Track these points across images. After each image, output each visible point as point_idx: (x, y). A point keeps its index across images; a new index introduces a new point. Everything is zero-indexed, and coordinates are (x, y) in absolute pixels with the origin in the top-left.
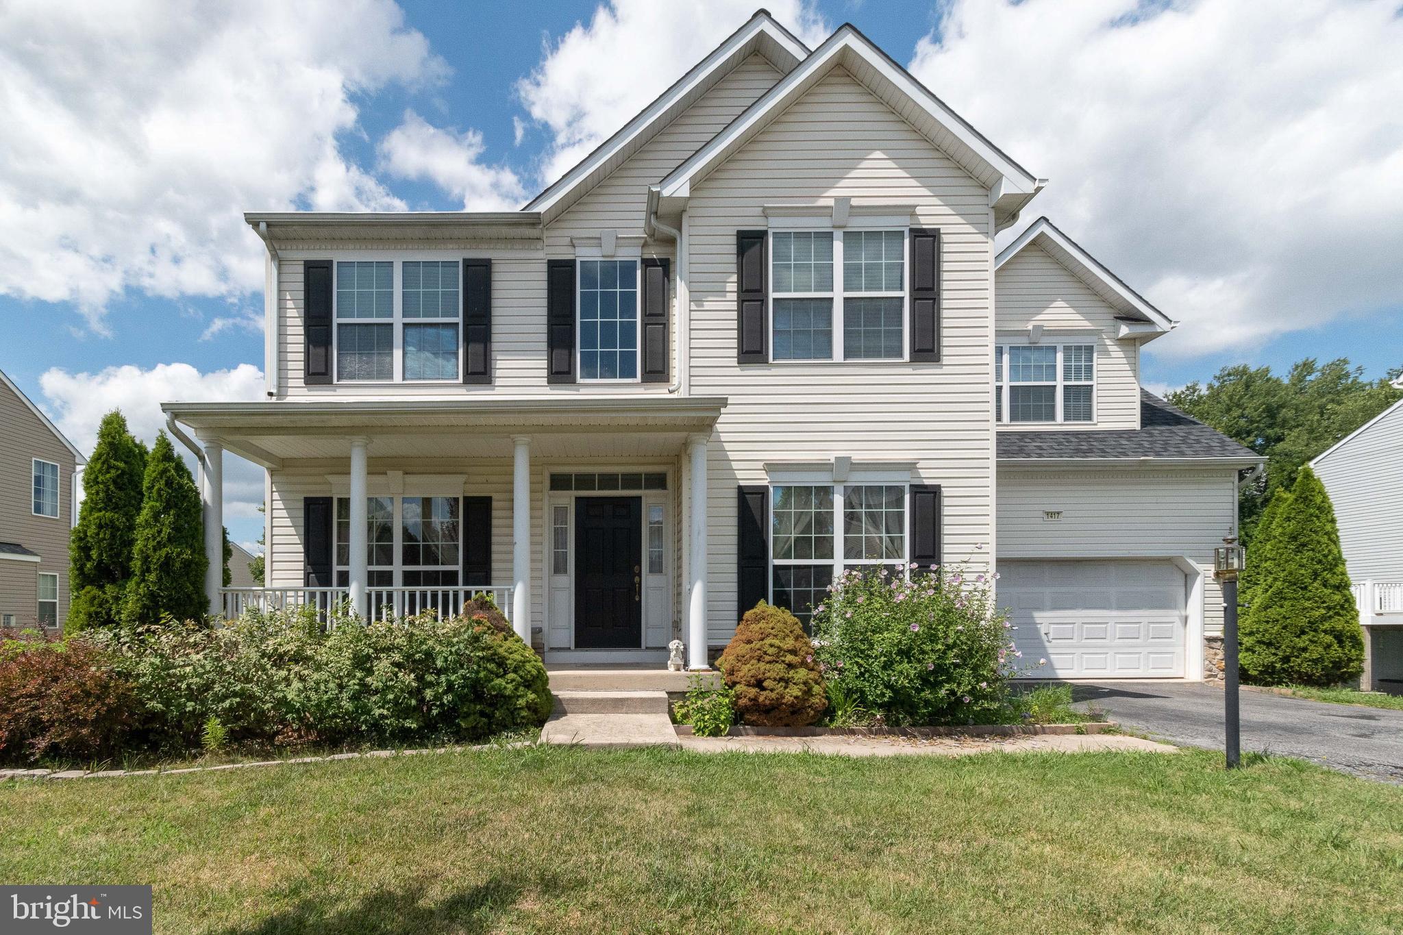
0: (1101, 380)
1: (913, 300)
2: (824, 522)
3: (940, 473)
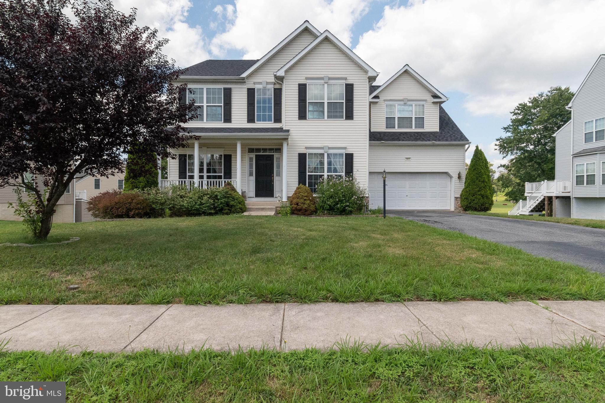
0: (427, 115)
1: (346, 103)
2: (322, 163)
3: (353, 150)
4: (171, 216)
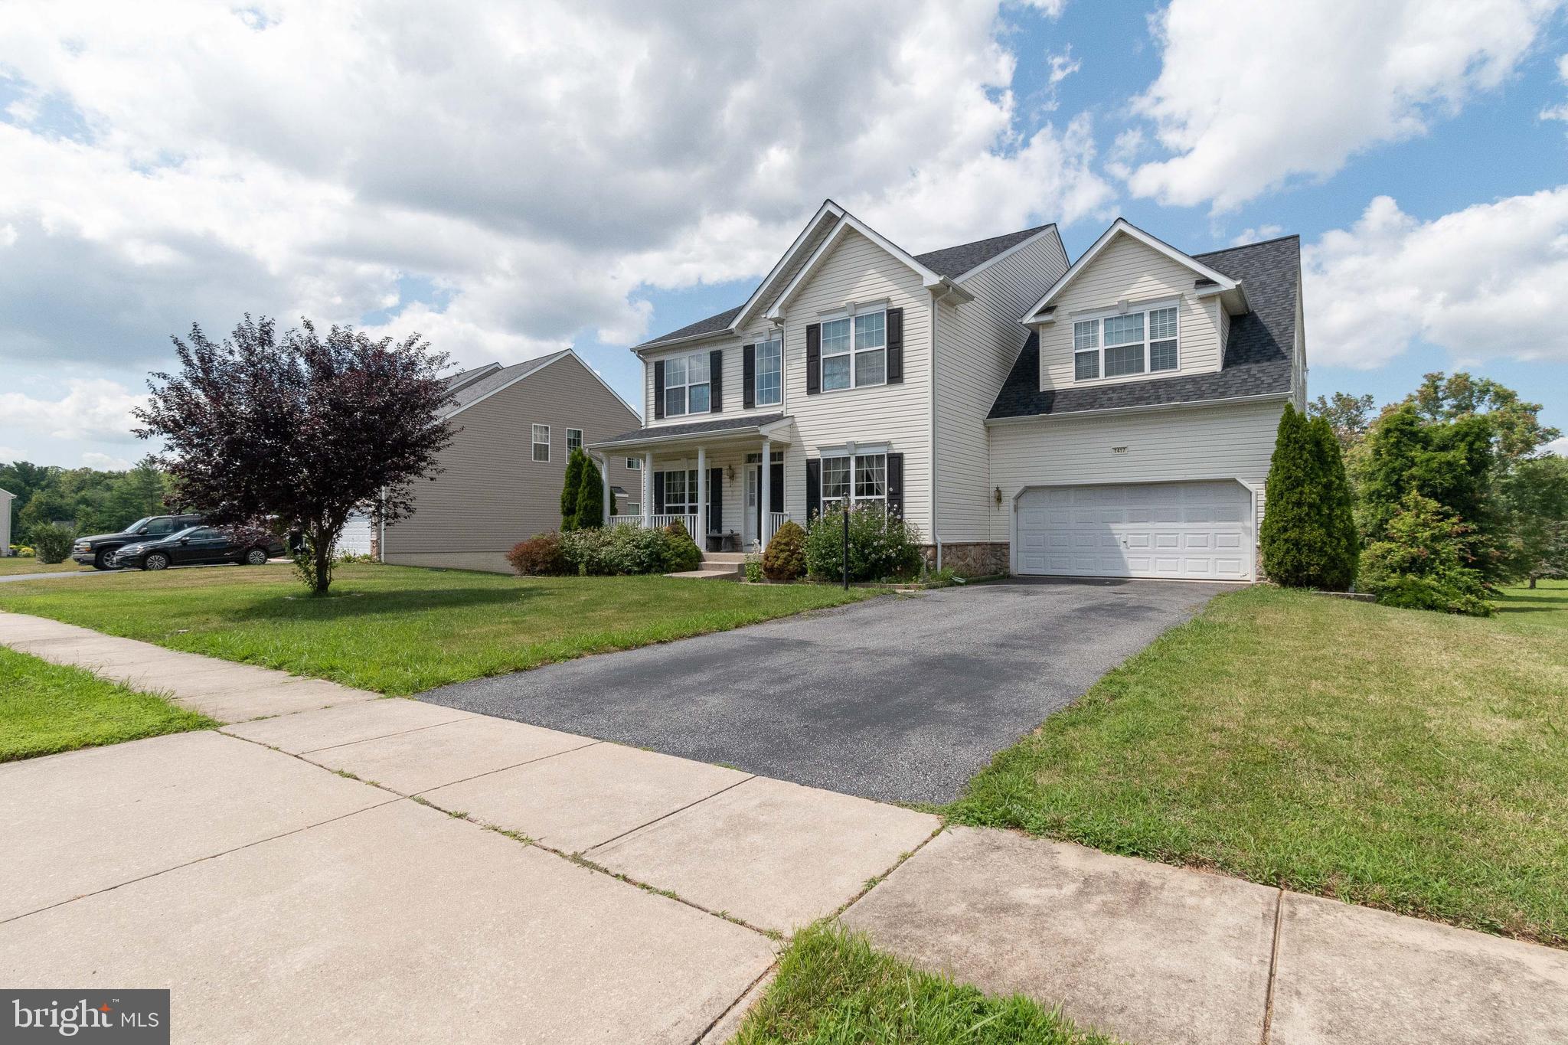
0: (1184, 334)
1: (889, 350)
3: (903, 445)
4: (589, 573)
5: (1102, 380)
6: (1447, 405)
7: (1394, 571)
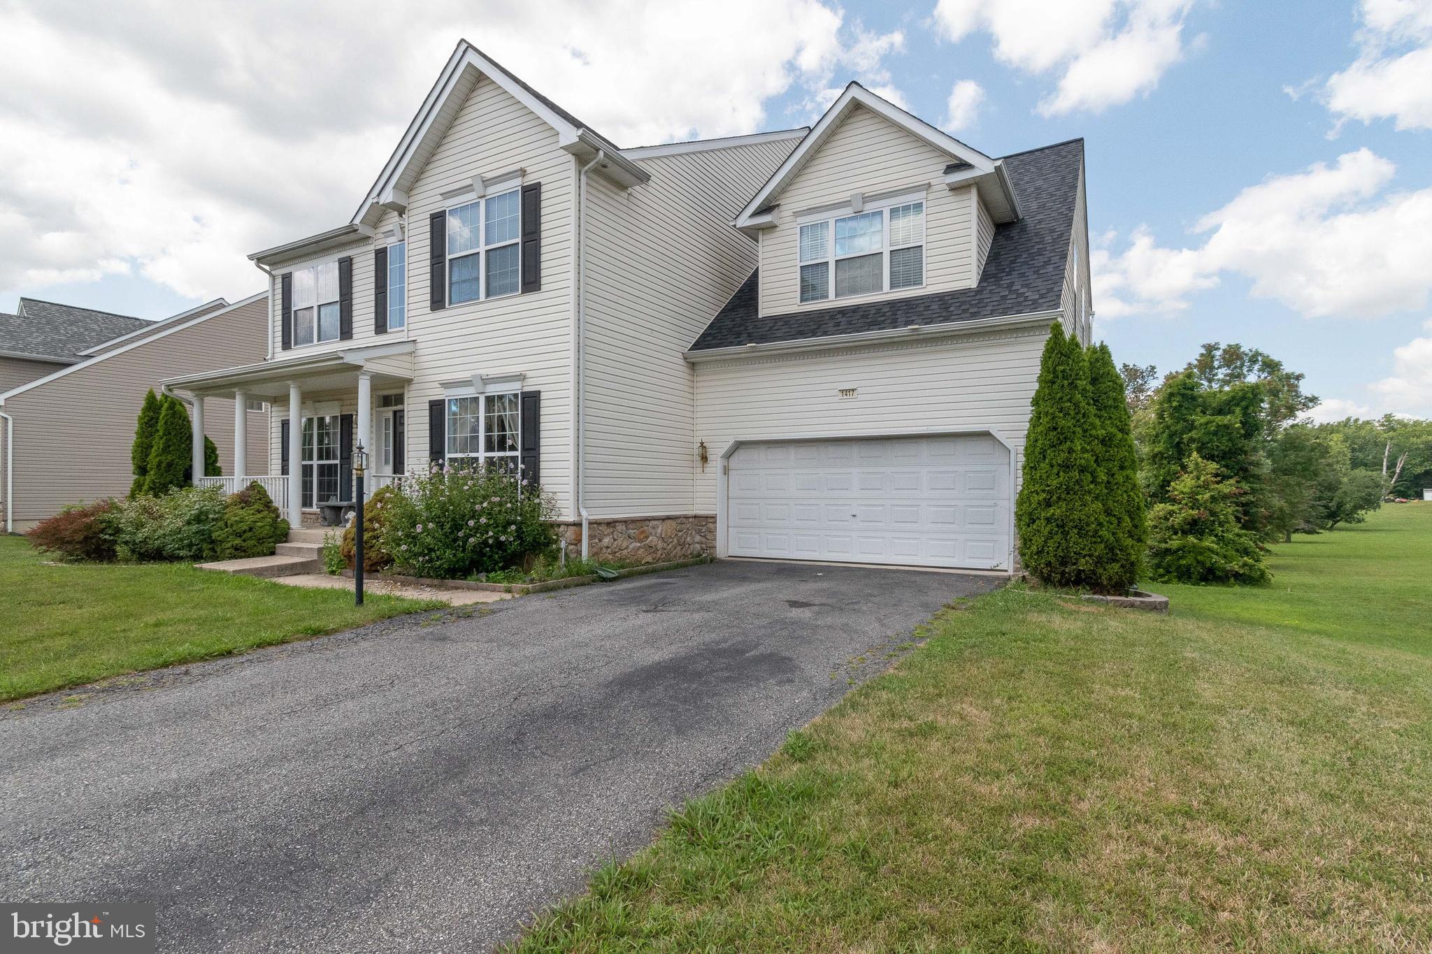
0: (931, 238)
1: (524, 243)
2: (475, 426)
3: (540, 380)
4: (129, 559)
5: (833, 301)
6: (1221, 373)
7: (1176, 533)
